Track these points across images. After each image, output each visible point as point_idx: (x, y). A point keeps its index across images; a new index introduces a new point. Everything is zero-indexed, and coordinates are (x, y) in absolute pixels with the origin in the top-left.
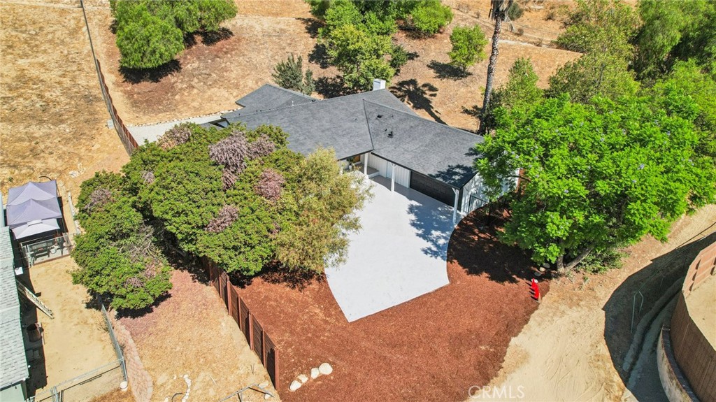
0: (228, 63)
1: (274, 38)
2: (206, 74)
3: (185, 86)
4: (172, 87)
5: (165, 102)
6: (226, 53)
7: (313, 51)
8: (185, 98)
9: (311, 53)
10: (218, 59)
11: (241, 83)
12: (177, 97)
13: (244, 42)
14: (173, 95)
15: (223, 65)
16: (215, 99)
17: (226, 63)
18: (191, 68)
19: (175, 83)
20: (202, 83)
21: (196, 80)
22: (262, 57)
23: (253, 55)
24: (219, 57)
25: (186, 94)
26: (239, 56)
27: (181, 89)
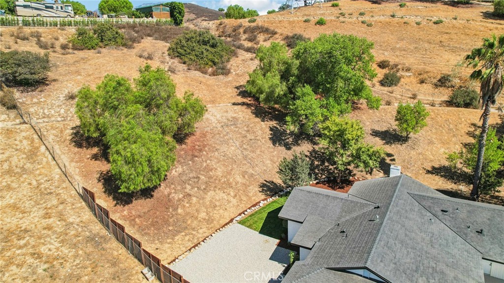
0: (208, 161)
1: (232, 127)
2: (194, 178)
3: (181, 196)
4: (170, 200)
5: (171, 220)
6: (201, 150)
7: (271, 134)
8: (188, 210)
9: (270, 136)
10: (197, 158)
11: (231, 180)
12: (180, 211)
13: (209, 136)
14: (176, 209)
15: (205, 164)
16: (218, 204)
17: (206, 161)
18: (176, 174)
19: (169, 194)
20: (196, 189)
21: (189, 187)
22: (233, 148)
23: (224, 148)
24: (197, 157)
25: (187, 205)
26: (213, 151)
27: (179, 200)
